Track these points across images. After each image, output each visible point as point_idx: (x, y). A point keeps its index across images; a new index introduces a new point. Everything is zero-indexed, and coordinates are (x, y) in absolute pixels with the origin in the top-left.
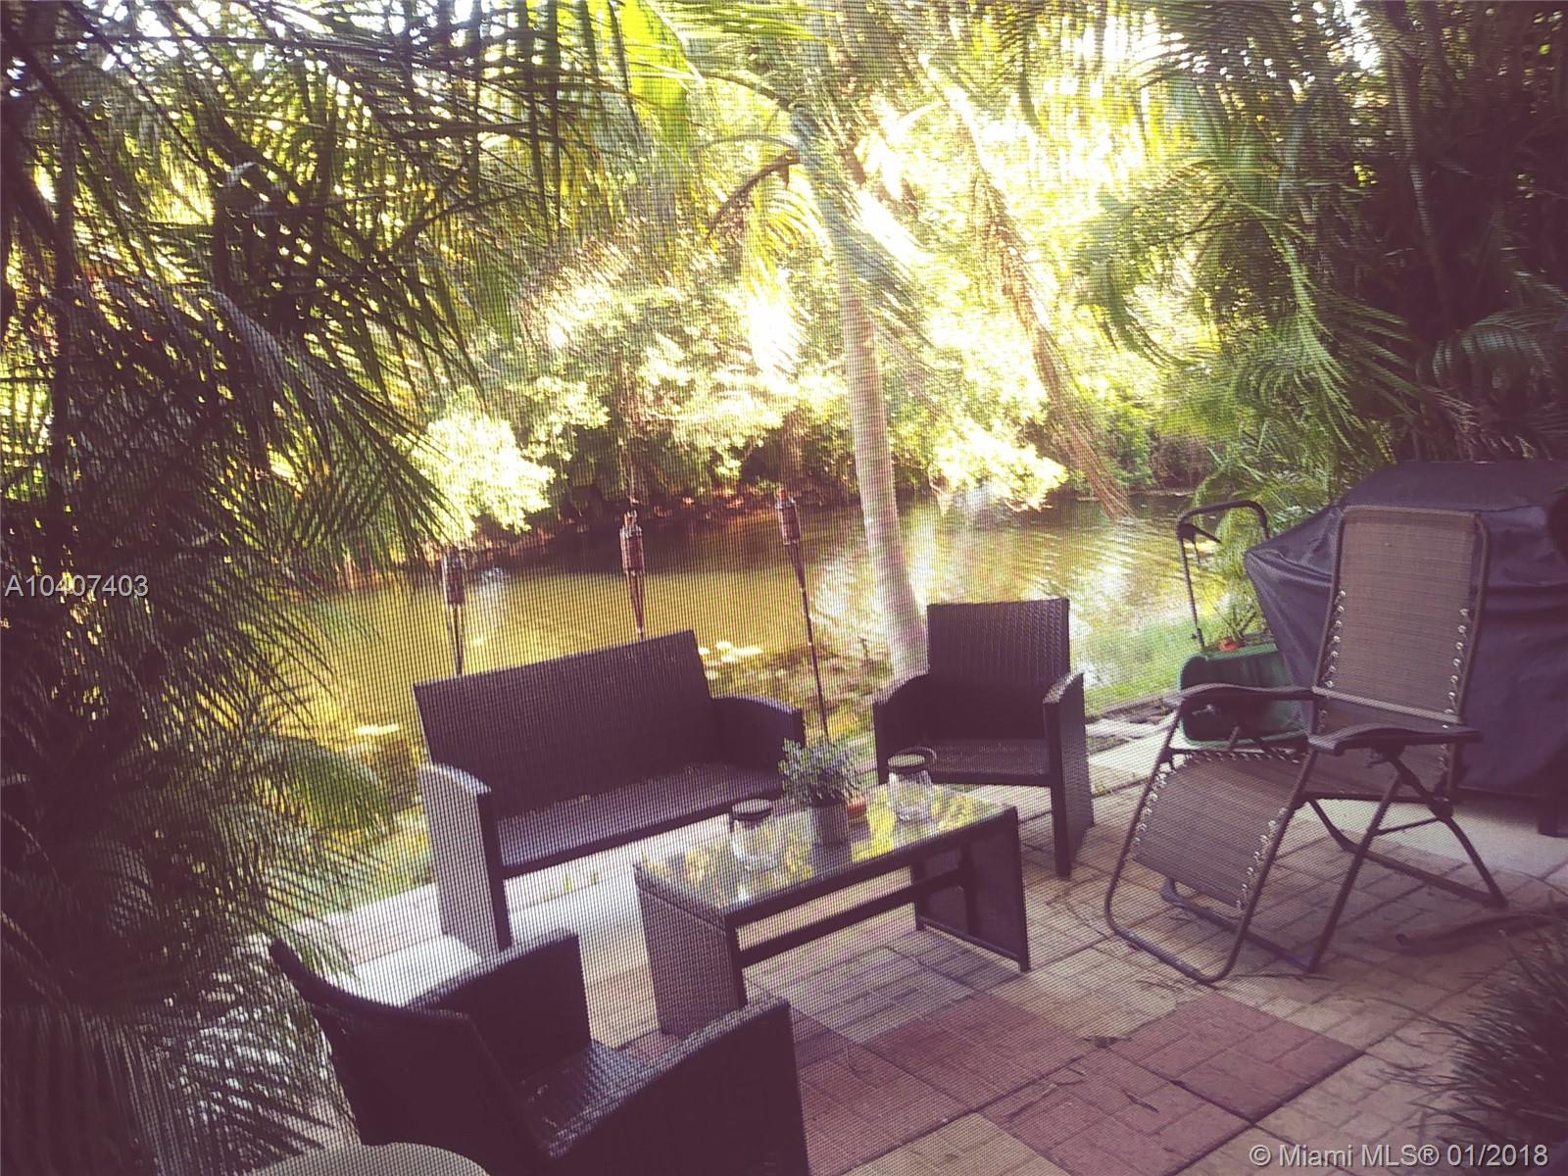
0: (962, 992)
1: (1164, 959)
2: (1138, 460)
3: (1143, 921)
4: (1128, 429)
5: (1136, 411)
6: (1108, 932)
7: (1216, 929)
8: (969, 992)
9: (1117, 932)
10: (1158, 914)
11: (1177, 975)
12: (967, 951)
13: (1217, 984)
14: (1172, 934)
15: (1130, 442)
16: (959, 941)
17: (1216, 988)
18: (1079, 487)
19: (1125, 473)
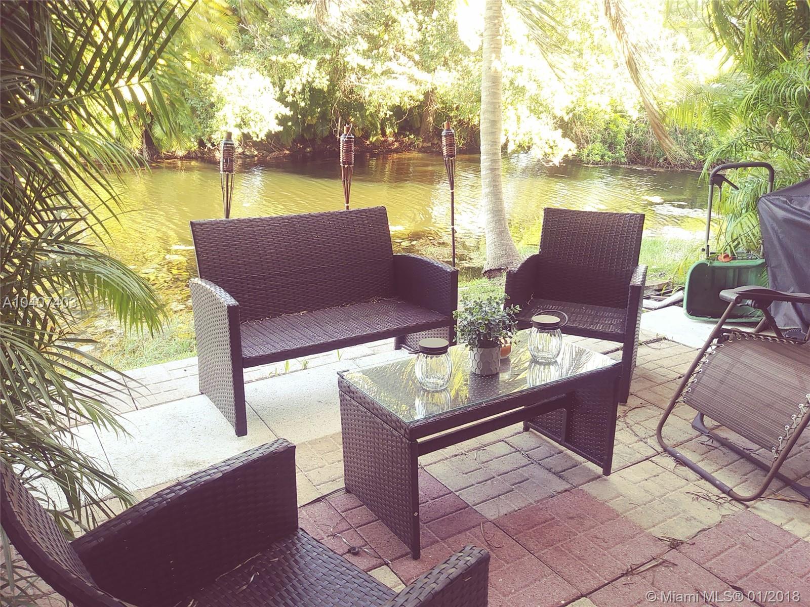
0: (562, 486)
1: (704, 476)
2: (619, 147)
3: (682, 443)
4: (615, 129)
5: (621, 119)
6: (660, 449)
7: (736, 457)
8: (568, 486)
9: (665, 450)
10: (691, 440)
11: (716, 491)
12: (561, 452)
13: (747, 503)
14: (705, 455)
15: (615, 136)
16: (556, 444)
17: (748, 507)
18: (584, 158)
19: (610, 153)
